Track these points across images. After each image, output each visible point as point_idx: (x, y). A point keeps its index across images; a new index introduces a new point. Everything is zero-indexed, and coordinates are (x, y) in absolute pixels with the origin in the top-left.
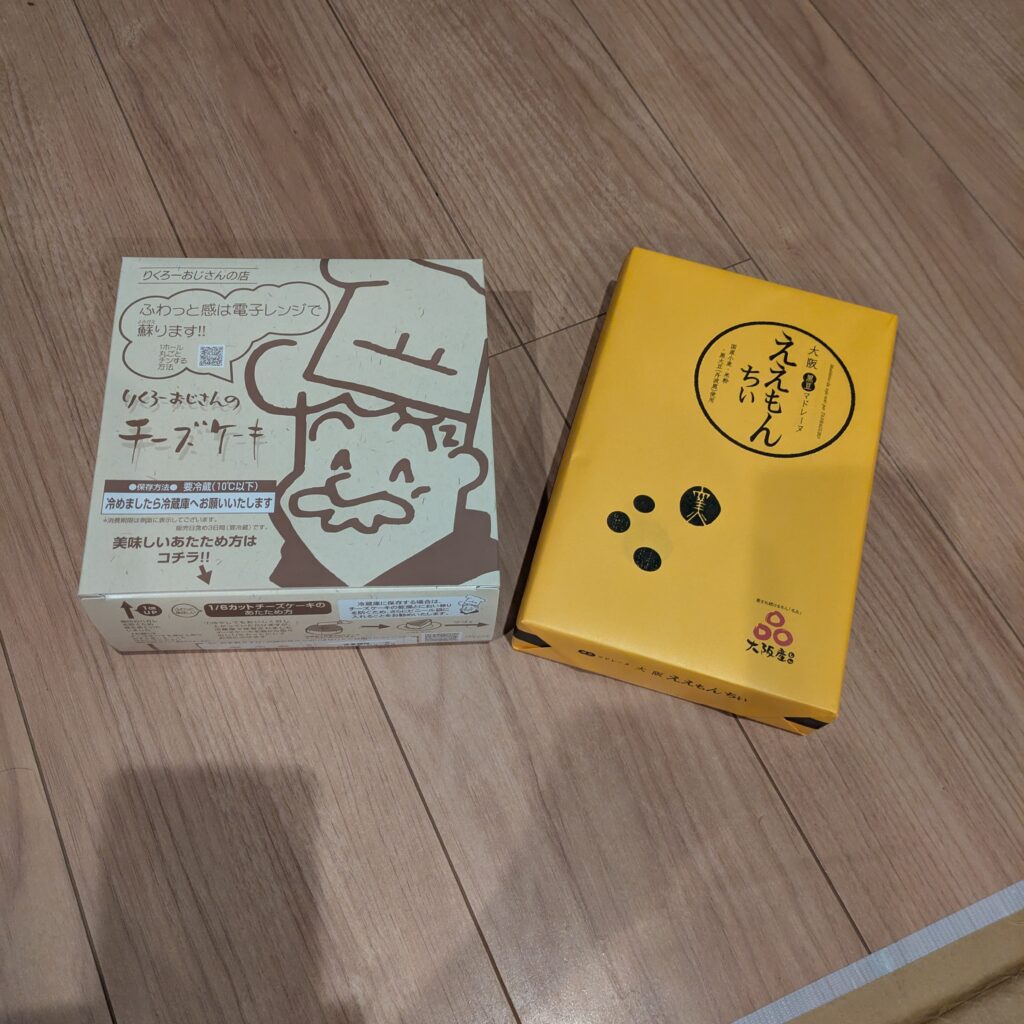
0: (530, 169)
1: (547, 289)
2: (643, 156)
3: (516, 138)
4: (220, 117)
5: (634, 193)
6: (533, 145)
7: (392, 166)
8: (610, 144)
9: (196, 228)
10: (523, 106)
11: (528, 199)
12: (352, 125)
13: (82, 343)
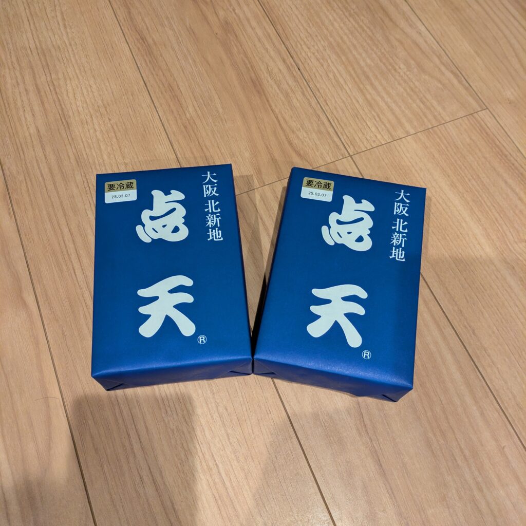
0: (354, 56)
1: (365, 124)
2: (421, 49)
3: (345, 38)
4: (174, 26)
5: (415, 70)
6: (355, 42)
7: (272, 53)
8: (401, 42)
9: (159, 87)
10: (349, 20)
11: (352, 72)
12: (249, 30)
13: (93, 151)
